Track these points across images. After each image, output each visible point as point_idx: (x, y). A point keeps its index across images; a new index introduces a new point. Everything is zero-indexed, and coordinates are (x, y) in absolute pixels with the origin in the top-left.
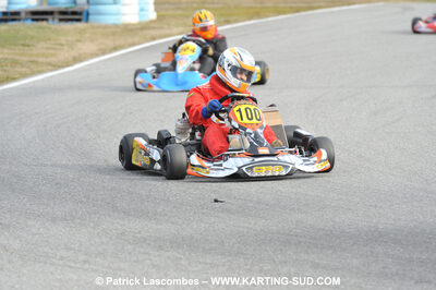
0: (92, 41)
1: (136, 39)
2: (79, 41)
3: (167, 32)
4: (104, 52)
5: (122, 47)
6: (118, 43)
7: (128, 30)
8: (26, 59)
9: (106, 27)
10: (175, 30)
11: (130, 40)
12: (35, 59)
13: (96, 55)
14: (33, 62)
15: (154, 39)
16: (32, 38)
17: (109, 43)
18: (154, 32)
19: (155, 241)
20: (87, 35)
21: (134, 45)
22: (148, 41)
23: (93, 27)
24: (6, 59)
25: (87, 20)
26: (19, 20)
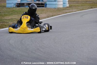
0: (45, 13)
1: (60, 13)
2: (41, 13)
3: (71, 11)
4: (48, 17)
5: (55, 15)
6: (54, 14)
9: (51, 9)
10: (74, 10)
13: (46, 18)
15: (66, 13)
18: (67, 11)
20: (44, 11)
21: (59, 15)
23: (47, 9)
24: (15, 19)
25: (46, 7)
26: (24, 6)
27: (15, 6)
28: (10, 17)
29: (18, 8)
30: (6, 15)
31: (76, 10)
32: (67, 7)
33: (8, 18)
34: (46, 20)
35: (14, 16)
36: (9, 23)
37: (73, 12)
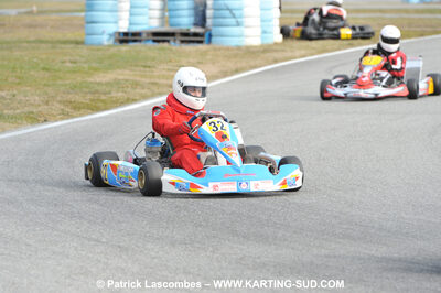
0: (214, 63)
1: (258, 62)
2: (200, 62)
3: (289, 54)
4: (225, 74)
5: (243, 70)
6: (239, 65)
7: (250, 52)
8: (148, 81)
9: (228, 49)
10: (297, 53)
11: (252, 63)
12: (157, 81)
14: (153, 83)
15: (276, 61)
16: (154, 59)
17: (231, 65)
18: (276, 55)
19: (275, 266)
20: (209, 57)
21: (256, 67)
22: (270, 64)
23: (215, 49)
24: (127, 80)
25: (210, 42)
26: (140, 41)
27: (112, 42)
28: (109, 76)
29: (125, 48)
30: (96, 70)
31: (303, 52)
32: (276, 44)
33: (104, 80)
34: (222, 84)
35: (119, 71)
36: (114, 94)
37: (295, 58)
